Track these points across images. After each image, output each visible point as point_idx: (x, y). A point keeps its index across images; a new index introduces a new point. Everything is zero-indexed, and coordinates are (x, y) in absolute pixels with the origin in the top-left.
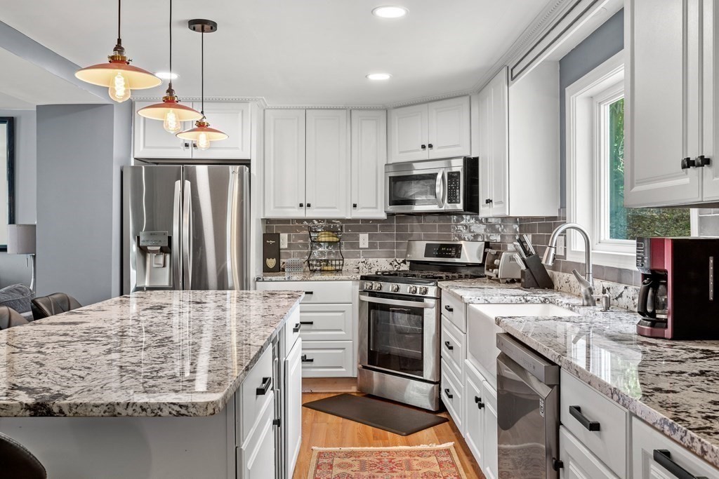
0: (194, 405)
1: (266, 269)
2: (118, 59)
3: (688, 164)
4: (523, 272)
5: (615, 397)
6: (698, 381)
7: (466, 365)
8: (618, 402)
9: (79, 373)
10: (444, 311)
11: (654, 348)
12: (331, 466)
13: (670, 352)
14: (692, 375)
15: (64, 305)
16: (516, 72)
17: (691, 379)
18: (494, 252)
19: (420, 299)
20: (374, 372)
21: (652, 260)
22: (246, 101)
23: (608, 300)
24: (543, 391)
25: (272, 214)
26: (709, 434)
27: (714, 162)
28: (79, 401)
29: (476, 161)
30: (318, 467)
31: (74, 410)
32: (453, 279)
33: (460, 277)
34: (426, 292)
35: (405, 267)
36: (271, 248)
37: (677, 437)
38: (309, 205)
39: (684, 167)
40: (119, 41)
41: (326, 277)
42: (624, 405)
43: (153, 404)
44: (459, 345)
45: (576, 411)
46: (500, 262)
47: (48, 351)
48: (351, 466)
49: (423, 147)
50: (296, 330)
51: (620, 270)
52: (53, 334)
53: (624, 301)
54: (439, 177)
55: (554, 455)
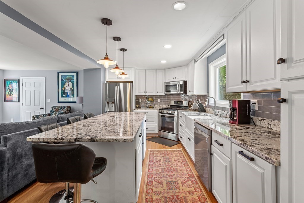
0: (128, 139)
1: (136, 107)
2: (106, 58)
3: (243, 82)
4: (198, 108)
5: (227, 138)
6: (247, 134)
7: (185, 130)
8: (228, 139)
9: (99, 131)
10: (179, 117)
11: (234, 126)
12: (153, 154)
13: (238, 127)
14: (245, 133)
15: (91, 116)
16: (197, 60)
17: (245, 134)
18: (191, 103)
19: (173, 114)
20: (162, 132)
21: (233, 105)
22: (132, 68)
23: (220, 115)
24: (207, 136)
25: (138, 94)
26: (253, 147)
27: (250, 82)
28: (101, 138)
29: (186, 81)
30: (150, 154)
31: (100, 140)
32: (181, 109)
33: (183, 109)
34: (175, 113)
35: (169, 107)
36: (137, 102)
37: (245, 148)
38: (146, 92)
39: (242, 83)
40: (107, 54)
41: (150, 109)
42: (230, 140)
43: (118, 139)
44: (183, 125)
45: (216, 141)
46: (193, 106)
47: (91, 126)
48: (158, 154)
49: (174, 78)
50: (145, 122)
51: (223, 107)
52: (91, 122)
53: (224, 115)
54: (178, 85)
55: (210, 152)
